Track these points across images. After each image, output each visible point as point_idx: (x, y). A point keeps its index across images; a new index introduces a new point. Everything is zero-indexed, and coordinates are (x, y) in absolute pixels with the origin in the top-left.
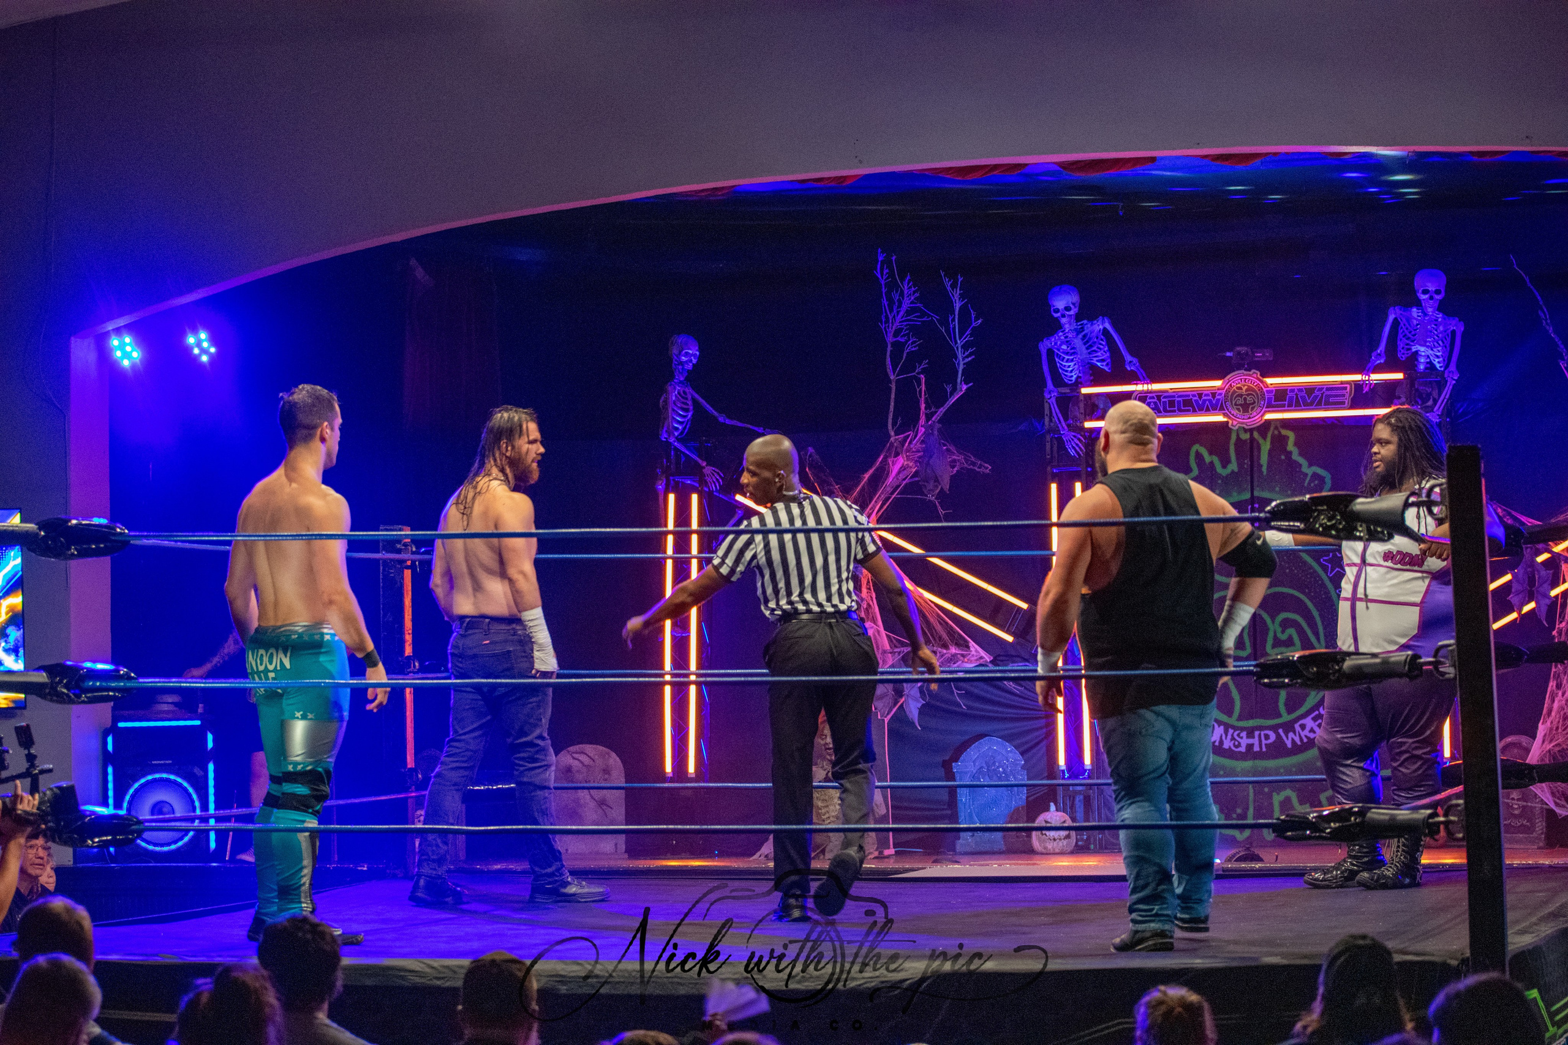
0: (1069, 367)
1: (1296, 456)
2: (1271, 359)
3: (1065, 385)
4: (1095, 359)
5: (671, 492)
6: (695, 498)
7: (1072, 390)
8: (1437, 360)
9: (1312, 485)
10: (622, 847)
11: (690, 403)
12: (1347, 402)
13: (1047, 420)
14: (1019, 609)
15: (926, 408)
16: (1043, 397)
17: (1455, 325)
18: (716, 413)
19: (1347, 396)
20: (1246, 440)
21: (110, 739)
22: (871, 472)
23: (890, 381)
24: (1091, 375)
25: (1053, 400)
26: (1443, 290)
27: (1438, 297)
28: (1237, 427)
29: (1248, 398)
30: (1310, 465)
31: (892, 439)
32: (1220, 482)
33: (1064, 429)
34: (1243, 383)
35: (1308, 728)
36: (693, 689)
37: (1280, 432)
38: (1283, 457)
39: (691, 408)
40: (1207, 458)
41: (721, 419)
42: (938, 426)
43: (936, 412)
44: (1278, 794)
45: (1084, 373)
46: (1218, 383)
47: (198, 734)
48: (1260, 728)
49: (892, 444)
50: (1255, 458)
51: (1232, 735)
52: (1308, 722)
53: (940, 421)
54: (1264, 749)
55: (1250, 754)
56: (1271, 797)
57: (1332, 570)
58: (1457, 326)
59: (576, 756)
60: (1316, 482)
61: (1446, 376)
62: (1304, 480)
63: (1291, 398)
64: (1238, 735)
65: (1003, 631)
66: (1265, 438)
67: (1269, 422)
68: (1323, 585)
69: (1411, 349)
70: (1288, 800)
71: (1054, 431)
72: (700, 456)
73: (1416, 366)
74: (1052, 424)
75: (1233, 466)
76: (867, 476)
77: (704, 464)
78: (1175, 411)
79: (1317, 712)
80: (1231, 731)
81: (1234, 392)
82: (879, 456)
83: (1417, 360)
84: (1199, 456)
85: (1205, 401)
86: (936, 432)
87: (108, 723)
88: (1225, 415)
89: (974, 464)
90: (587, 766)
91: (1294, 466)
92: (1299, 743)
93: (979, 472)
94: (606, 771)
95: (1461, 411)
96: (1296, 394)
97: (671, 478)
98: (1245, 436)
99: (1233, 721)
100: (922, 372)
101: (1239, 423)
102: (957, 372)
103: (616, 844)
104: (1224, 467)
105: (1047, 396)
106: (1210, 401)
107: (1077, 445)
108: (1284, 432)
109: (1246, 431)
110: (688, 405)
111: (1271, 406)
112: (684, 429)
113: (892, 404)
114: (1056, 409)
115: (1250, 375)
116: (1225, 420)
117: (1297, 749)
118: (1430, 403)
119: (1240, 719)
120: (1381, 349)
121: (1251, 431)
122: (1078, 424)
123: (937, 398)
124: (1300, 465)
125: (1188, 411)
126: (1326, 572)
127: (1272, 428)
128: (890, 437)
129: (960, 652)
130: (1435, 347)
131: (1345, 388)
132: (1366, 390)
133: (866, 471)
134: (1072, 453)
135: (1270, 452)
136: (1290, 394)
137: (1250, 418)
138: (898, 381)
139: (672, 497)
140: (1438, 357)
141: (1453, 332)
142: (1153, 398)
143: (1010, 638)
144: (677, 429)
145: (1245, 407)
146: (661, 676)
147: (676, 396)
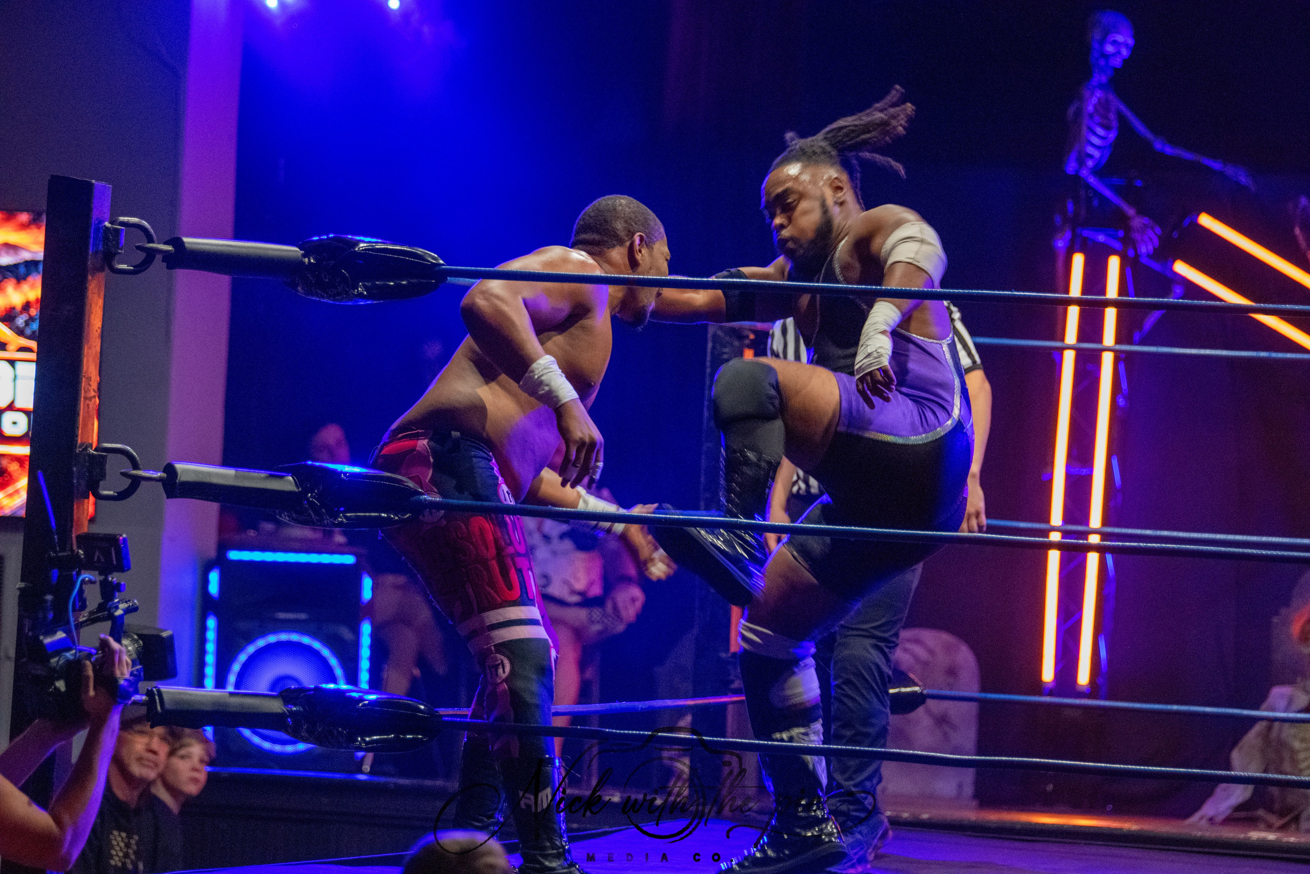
5: (1079, 251)
6: (1114, 264)
10: (969, 790)
11: (1113, 118)
18: (1150, 137)
21: (214, 577)
36: (1093, 559)
39: (1115, 125)
41: (1158, 144)
47: (350, 576)
77: (1132, 212)
87: (212, 552)
94: (952, 672)
97: (1080, 230)
103: (962, 783)
110: (1110, 120)
112: (1102, 157)
139: (1078, 261)
144: (1092, 156)
146: (1045, 533)
147: (1095, 106)
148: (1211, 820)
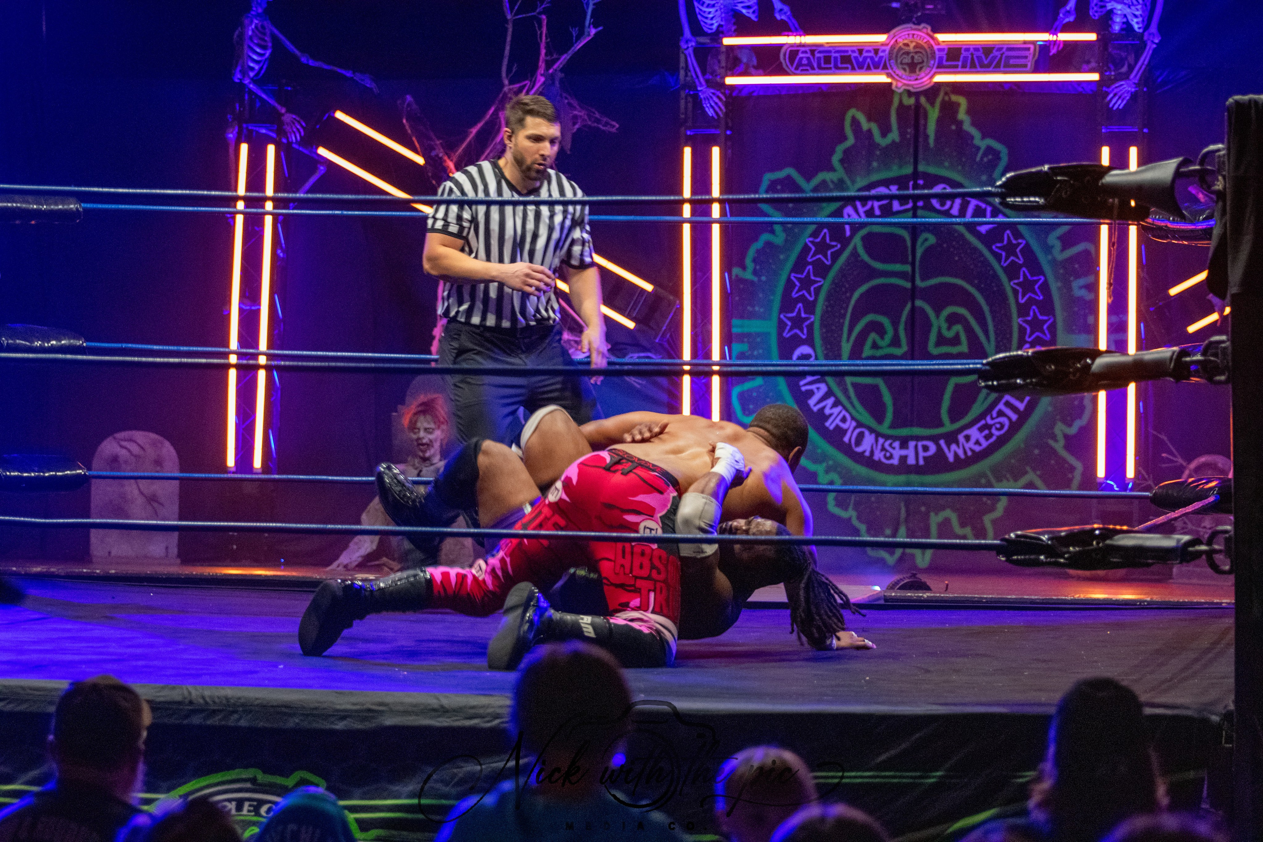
0: (709, 13)
1: (967, 127)
2: (943, 12)
3: (705, 34)
4: (740, 5)
5: (244, 142)
6: (271, 149)
7: (713, 40)
8: (1135, 20)
9: (985, 160)
10: (174, 551)
11: (268, 39)
12: (1030, 64)
13: (682, 72)
14: (643, 291)
15: (546, 55)
16: (678, 47)
18: (298, 53)
19: (1030, 57)
20: (909, 107)
22: (480, 125)
23: (506, 21)
24: (734, 24)
25: (690, 50)
28: (900, 91)
29: (916, 57)
30: (983, 137)
31: (506, 89)
32: (878, 153)
33: (701, 83)
34: (912, 39)
35: (973, 440)
36: (262, 375)
37: (950, 99)
38: (954, 127)
39: (270, 44)
40: (865, 125)
41: (304, 60)
42: (560, 75)
43: (558, 59)
44: (936, 514)
45: (726, 20)
46: (881, 38)
48: (918, 438)
49: (505, 94)
50: (922, 128)
51: (883, 445)
52: (974, 432)
53: (562, 70)
54: (921, 462)
55: (903, 467)
56: (926, 517)
57: (1007, 258)
59: (124, 443)
60: (990, 157)
61: (1145, 38)
62: (976, 155)
63: (965, 58)
64: (890, 445)
65: (623, 315)
66: (932, 104)
67: (939, 85)
68: (995, 276)
69: (1105, 6)
70: (947, 522)
71: (691, 87)
72: (279, 103)
73: (1111, 26)
74: (688, 79)
75: (894, 135)
76: (474, 131)
77: (283, 111)
78: (830, 68)
79: (983, 422)
80: (881, 441)
81: (900, 49)
82: (489, 108)
83: (1112, 19)
84: (855, 122)
85: (865, 58)
86: (557, 83)
88: (889, 75)
89: (598, 121)
90: (136, 456)
91: (964, 138)
92: (962, 456)
93: (604, 131)
94: (158, 462)
95: (1159, 80)
96: (972, 54)
97: (244, 126)
98: (912, 101)
99: (884, 428)
100: (545, 11)
101: (905, 84)
102: (585, 14)
103: (167, 548)
104: (884, 135)
105: (683, 45)
106: (872, 58)
107: (716, 104)
108: (954, 98)
109: (910, 94)
110: (265, 41)
111: (942, 67)
112: (260, 69)
113: (508, 48)
114: (693, 61)
115: (919, 30)
116: (889, 80)
117: (960, 463)
118: (1124, 69)
119: (893, 426)
120: (1070, 5)
121: (917, 95)
122: (718, 79)
123: (560, 43)
124: (972, 138)
125: (847, 68)
126: (999, 260)
127: (942, 94)
128: (503, 86)
129: (571, 338)
130: (1133, 4)
131: (1028, 49)
132: (1053, 51)
133: (475, 124)
134: (710, 112)
135: (939, 121)
136: (964, 54)
137: (917, 79)
138: (516, 23)
139: (244, 148)
140: (1136, 16)
142: (805, 52)
143: (631, 325)
144: (252, 69)
145: (913, 67)
146: (226, 355)
147: (253, 30)
148: (346, 566)
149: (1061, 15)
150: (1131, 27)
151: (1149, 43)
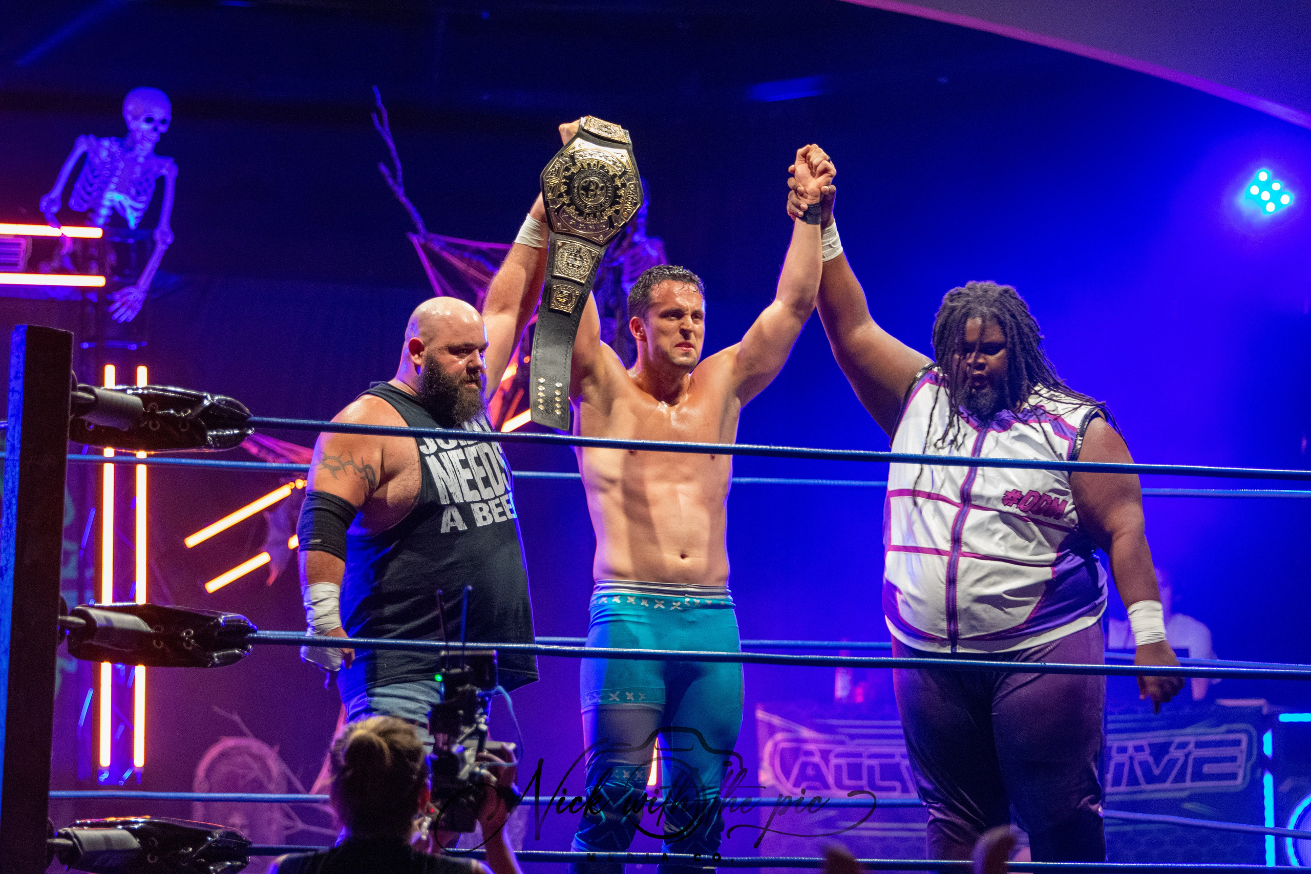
8: (136, 214)
12: (22, 263)
17: (169, 170)
19: (23, 255)
26: (169, 118)
27: (162, 128)
58: (168, 170)
61: (156, 237)
83: (96, 212)
120: (56, 193)
131: (19, 245)
141: (161, 180)
149: (44, 204)
150: (126, 221)
151: (160, 243)
